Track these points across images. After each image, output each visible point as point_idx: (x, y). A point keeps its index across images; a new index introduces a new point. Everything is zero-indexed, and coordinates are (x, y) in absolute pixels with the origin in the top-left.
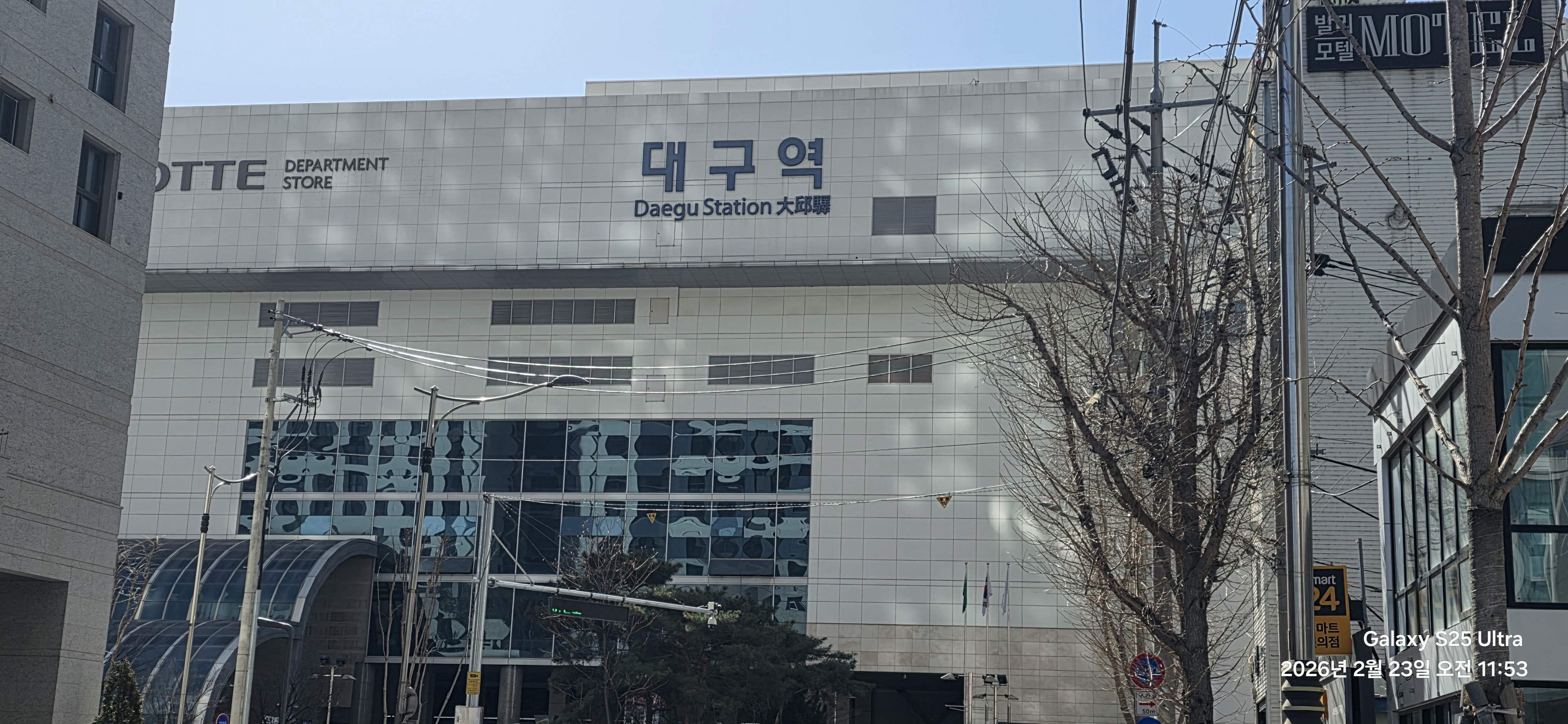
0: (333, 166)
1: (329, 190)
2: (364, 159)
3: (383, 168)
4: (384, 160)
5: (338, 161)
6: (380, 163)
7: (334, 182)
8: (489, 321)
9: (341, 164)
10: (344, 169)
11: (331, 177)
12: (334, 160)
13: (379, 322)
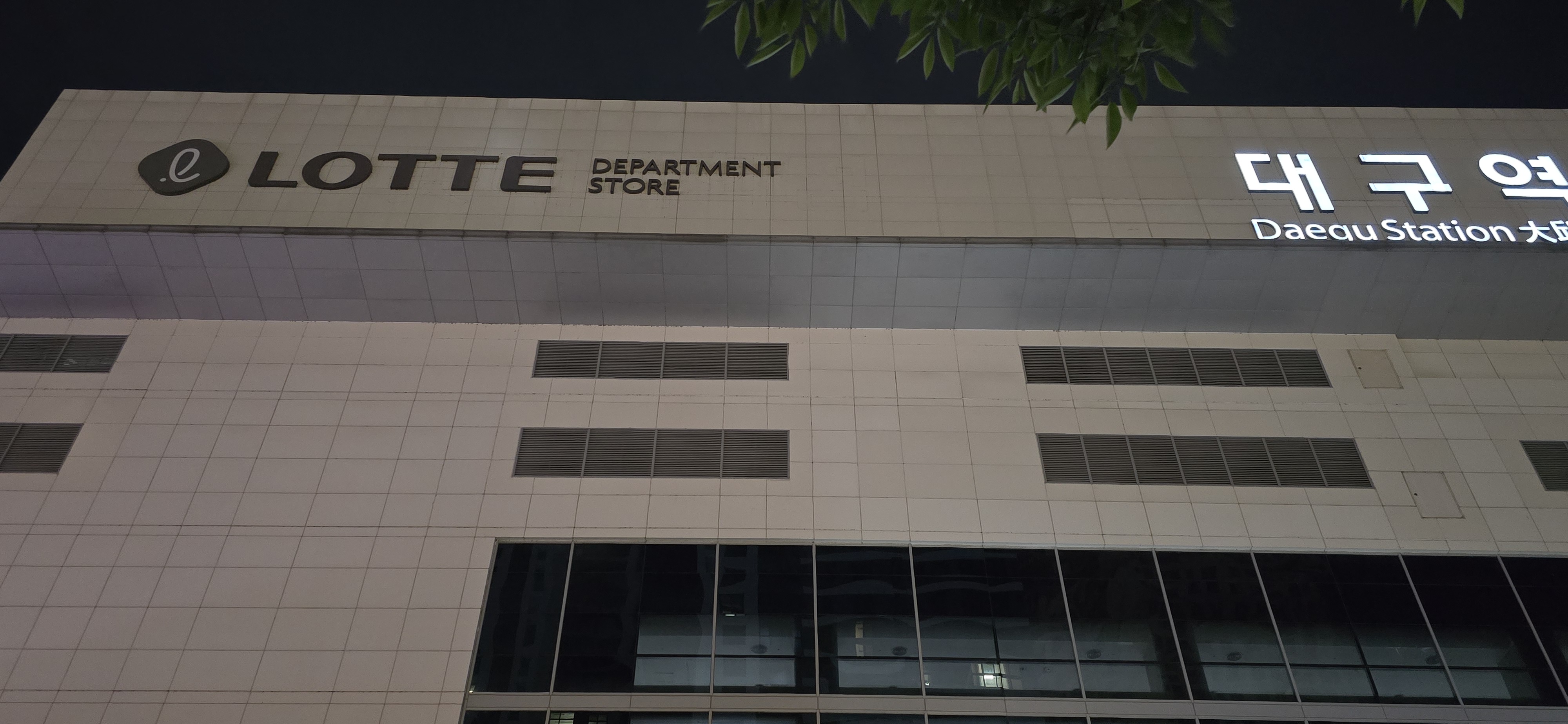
0: (682, 168)
1: (674, 197)
3: (772, 174)
4: (772, 164)
5: (688, 163)
6: (766, 169)
7: (681, 188)
8: (1023, 376)
9: (695, 168)
10: (700, 173)
11: (677, 182)
12: (682, 162)
13: (791, 374)
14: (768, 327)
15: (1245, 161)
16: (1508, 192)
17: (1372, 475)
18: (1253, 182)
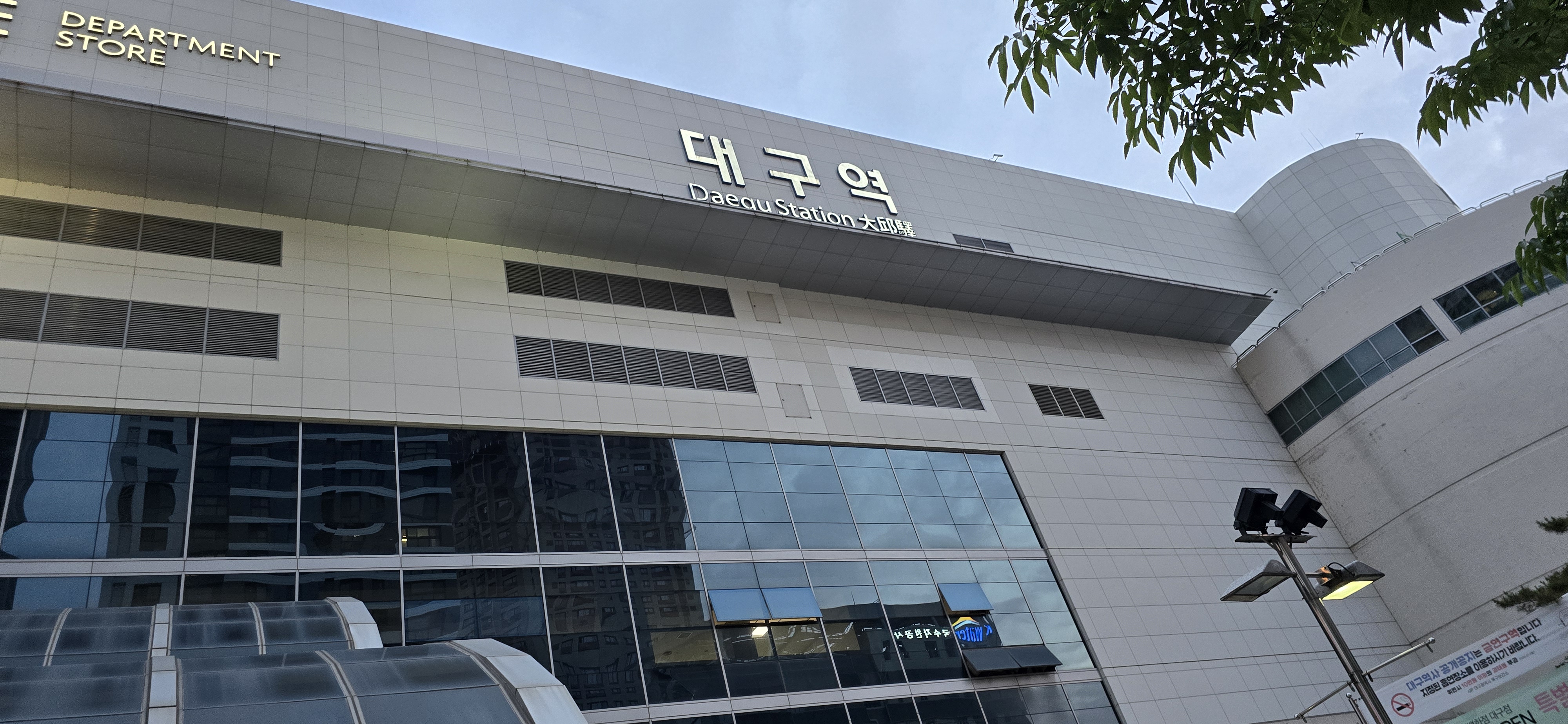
3: (271, 66)
4: (272, 57)
6: (264, 59)
7: (170, 62)
8: (505, 286)
11: (164, 55)
12: (170, 35)
13: (284, 261)
14: (261, 214)
15: (687, 136)
16: (853, 191)
17: (757, 385)
18: (692, 154)
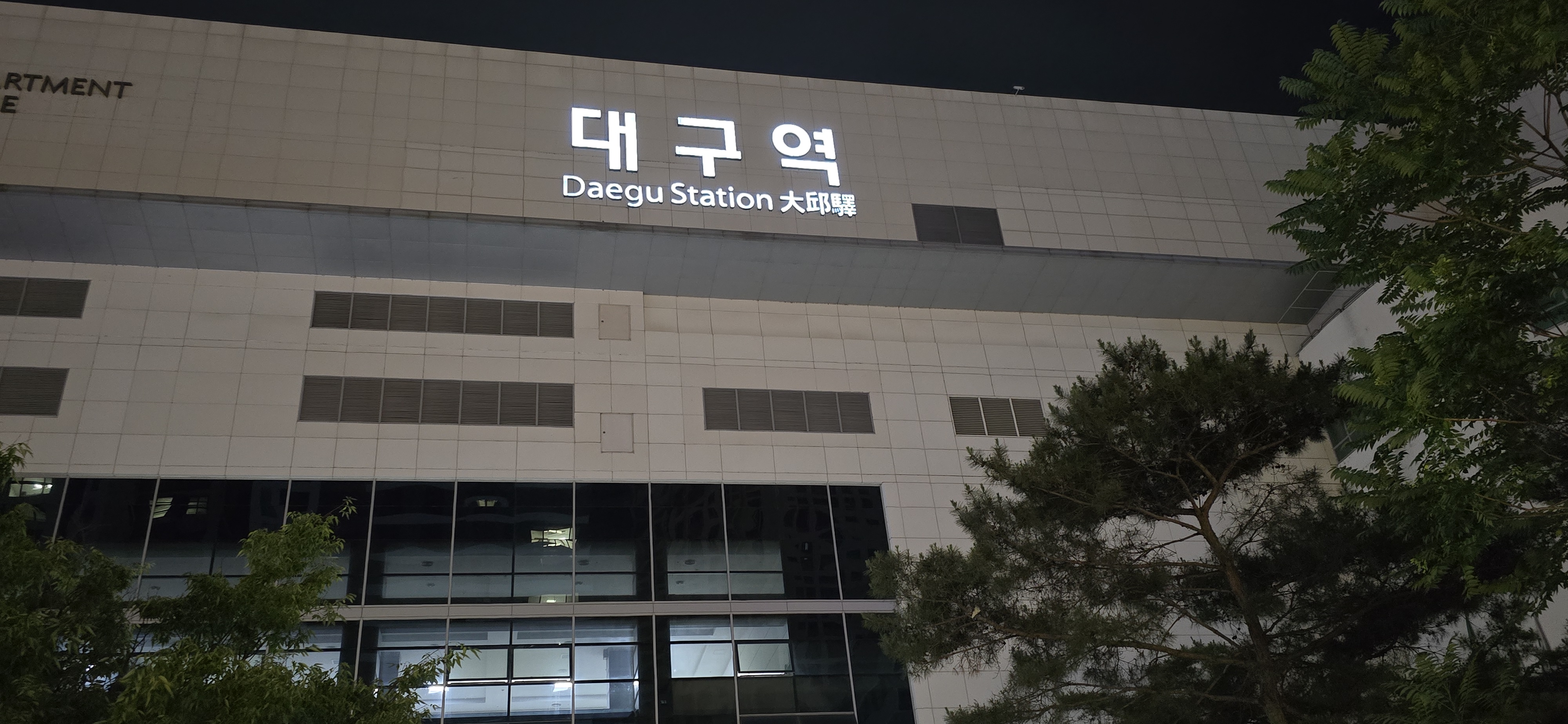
0: (24, 82)
1: (10, 115)
2: (85, 80)
3: (120, 96)
4: (123, 85)
5: (33, 78)
6: (115, 89)
7: (19, 105)
8: (309, 320)
9: (38, 83)
10: (43, 90)
11: (16, 98)
12: (26, 76)
13: (85, 313)
14: (74, 263)
15: (578, 115)
16: (785, 163)
17: (576, 416)
18: (578, 139)
